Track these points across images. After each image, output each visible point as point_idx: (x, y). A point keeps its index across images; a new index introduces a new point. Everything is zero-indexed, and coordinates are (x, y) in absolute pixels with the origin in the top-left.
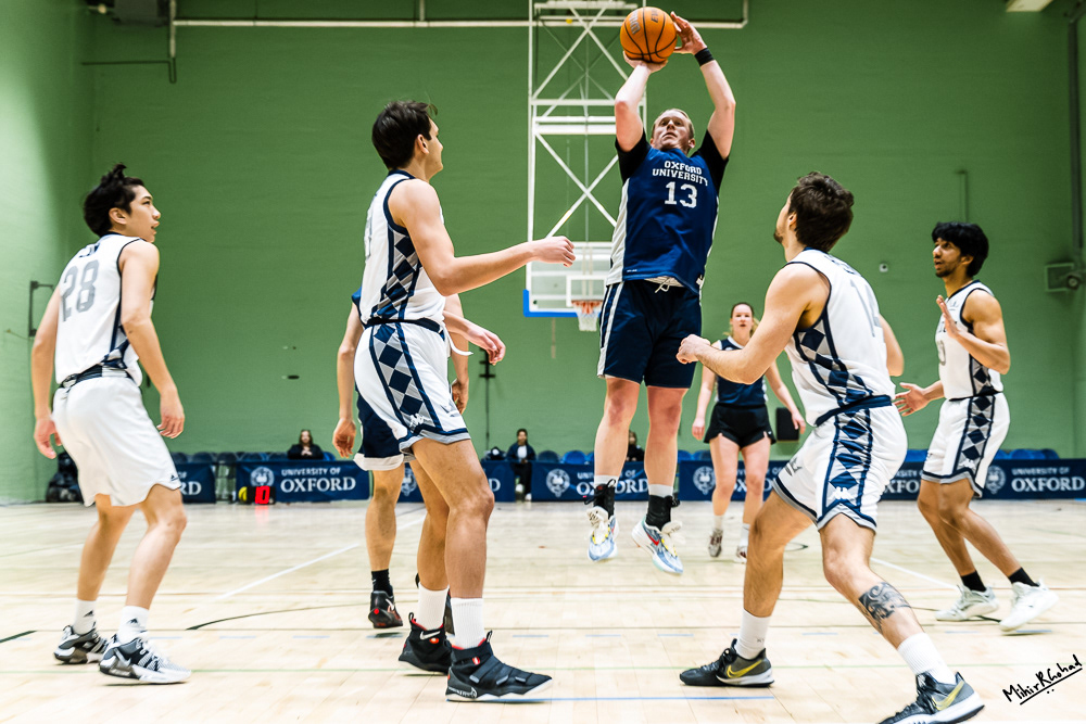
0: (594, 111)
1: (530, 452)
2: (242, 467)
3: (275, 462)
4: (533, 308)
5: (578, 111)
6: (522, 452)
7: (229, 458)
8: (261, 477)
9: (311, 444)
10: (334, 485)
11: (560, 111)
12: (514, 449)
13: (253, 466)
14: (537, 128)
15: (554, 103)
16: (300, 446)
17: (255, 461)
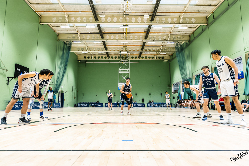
0: (125, 70)
1: (119, 102)
2: (91, 104)
3: (95, 103)
4: (119, 89)
5: (123, 70)
6: (118, 102)
7: (91, 103)
8: (93, 105)
9: (98, 102)
10: (100, 105)
11: (122, 70)
12: (117, 102)
13: (92, 104)
14: (119, 72)
15: (121, 70)
16: (97, 102)
17: (93, 103)
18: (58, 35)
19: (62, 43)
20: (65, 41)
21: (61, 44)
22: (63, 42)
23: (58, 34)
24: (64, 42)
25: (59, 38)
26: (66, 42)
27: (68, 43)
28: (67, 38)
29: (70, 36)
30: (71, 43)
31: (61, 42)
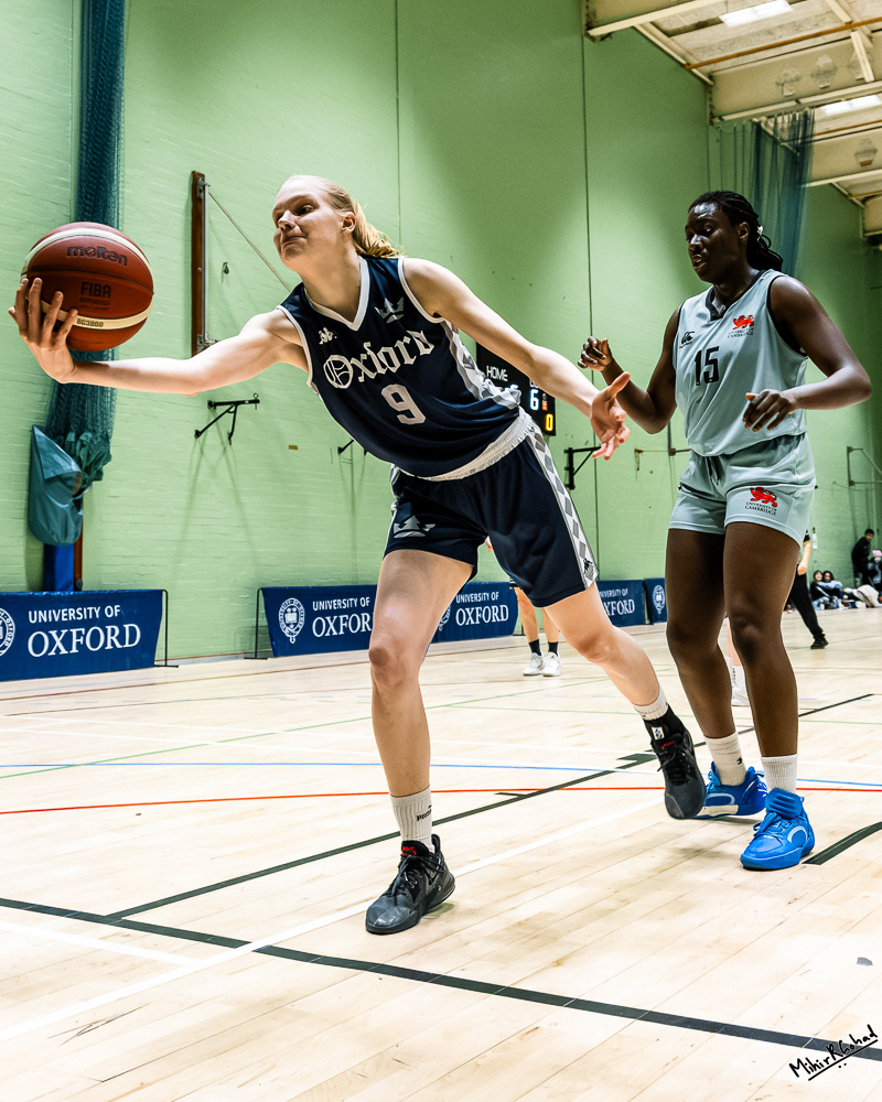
18: (708, 86)
19: (739, 135)
20: (764, 119)
21: (739, 144)
22: (749, 128)
23: (711, 77)
24: (758, 125)
25: (715, 103)
26: (772, 125)
27: (783, 122)
28: (772, 92)
29: (792, 73)
30: (807, 121)
31: (737, 130)
